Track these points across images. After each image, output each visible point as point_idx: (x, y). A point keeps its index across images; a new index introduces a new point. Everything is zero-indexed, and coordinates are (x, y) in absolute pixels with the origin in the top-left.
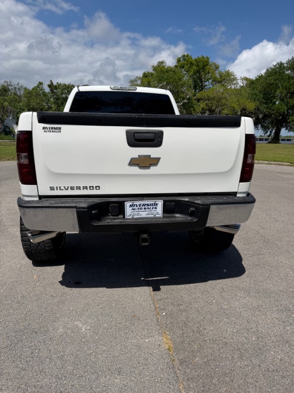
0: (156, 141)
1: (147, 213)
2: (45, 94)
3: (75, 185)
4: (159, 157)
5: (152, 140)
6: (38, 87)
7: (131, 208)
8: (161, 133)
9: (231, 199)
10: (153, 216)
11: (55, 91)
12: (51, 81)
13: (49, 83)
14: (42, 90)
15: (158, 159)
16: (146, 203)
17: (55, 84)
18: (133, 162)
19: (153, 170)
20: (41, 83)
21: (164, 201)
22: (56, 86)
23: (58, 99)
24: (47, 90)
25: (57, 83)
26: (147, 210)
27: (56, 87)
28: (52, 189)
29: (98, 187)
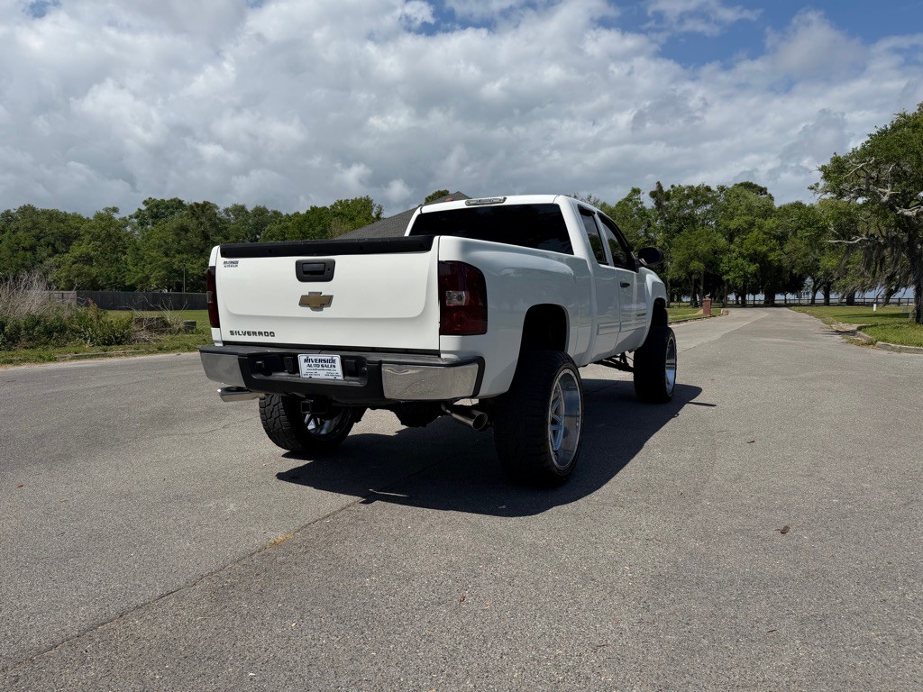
0: (325, 273)
1: (325, 372)
2: (643, 213)
3: (251, 330)
4: (331, 294)
5: (321, 272)
6: (629, 199)
7: (307, 364)
8: (333, 263)
9: (433, 360)
10: (333, 378)
11: (665, 203)
12: (658, 183)
13: (654, 188)
14: (636, 204)
15: (331, 297)
16: (323, 358)
17: (666, 188)
18: (305, 301)
19: (326, 312)
20: (636, 191)
21: (341, 357)
22: (668, 193)
23: (669, 221)
24: (649, 203)
25: (672, 186)
26: (325, 368)
27: (668, 196)
28: (232, 333)
29: (272, 334)
